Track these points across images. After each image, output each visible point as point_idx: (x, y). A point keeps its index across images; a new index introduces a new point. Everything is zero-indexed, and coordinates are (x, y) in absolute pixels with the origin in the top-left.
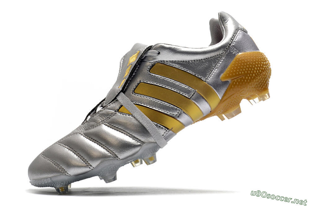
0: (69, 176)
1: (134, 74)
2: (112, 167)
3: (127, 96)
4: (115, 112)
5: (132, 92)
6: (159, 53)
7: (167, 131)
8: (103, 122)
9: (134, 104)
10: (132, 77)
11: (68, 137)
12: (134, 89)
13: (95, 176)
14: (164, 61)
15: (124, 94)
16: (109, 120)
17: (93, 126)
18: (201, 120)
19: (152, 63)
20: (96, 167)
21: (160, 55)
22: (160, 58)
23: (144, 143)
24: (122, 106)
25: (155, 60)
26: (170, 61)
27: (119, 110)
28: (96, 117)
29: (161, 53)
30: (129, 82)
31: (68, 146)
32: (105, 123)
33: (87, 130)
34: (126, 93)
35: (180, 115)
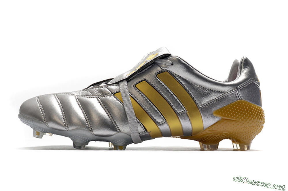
0: (47, 126)
1: (144, 71)
2: (84, 137)
3: (128, 86)
4: (111, 94)
5: (134, 85)
6: (172, 64)
7: (144, 131)
8: (97, 97)
9: (130, 95)
10: (141, 72)
11: (65, 94)
12: (137, 83)
13: (68, 137)
14: (173, 73)
15: (127, 83)
16: (103, 97)
17: (88, 96)
18: (181, 138)
19: (162, 69)
20: (70, 130)
21: (172, 67)
22: (171, 69)
23: (120, 132)
24: (119, 92)
25: (166, 69)
26: (178, 76)
27: (115, 94)
28: (95, 90)
29: (174, 65)
30: (136, 75)
31: (60, 101)
32: (98, 98)
33: (82, 96)
34: (129, 83)
35: (163, 124)
